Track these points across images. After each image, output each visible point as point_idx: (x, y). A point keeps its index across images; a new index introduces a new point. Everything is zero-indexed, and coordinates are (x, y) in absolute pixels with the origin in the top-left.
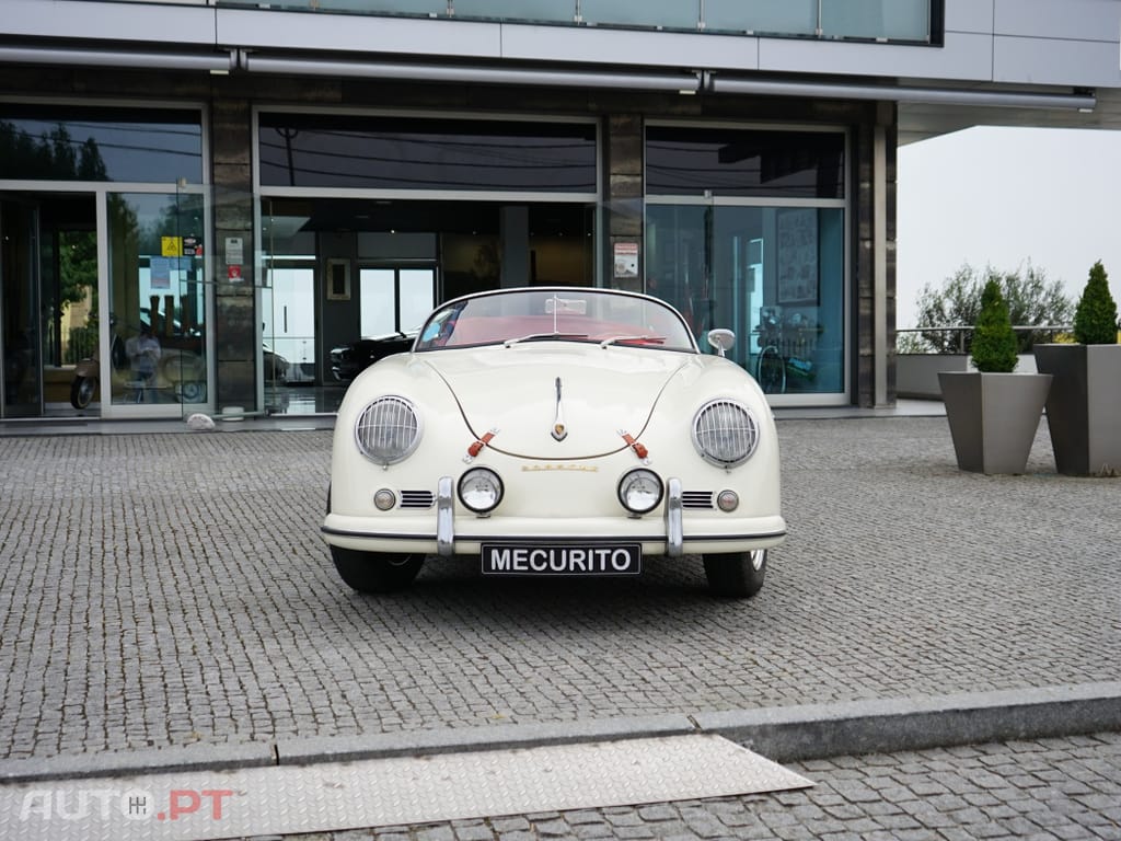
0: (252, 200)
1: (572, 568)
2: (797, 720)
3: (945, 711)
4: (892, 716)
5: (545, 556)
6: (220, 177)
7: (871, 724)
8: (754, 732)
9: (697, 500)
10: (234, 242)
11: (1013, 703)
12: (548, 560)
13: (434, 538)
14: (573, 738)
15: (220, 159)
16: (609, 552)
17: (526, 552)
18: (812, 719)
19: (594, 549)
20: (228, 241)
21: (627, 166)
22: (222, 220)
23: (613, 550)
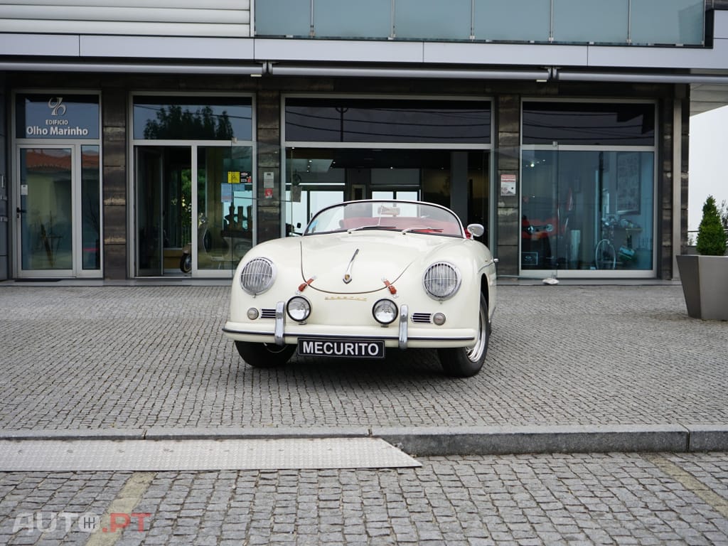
0: (280, 150)
1: (346, 353)
2: (427, 434)
3: (516, 434)
4: (484, 435)
5: (332, 346)
6: (262, 136)
7: (471, 438)
8: (403, 438)
9: (421, 318)
10: (269, 174)
11: (558, 432)
12: (333, 348)
13: (273, 335)
14: (301, 435)
15: (262, 126)
16: (366, 345)
17: (321, 343)
18: (436, 433)
19: (358, 343)
20: (265, 174)
21: (510, 127)
22: (263, 162)
23: (369, 344)
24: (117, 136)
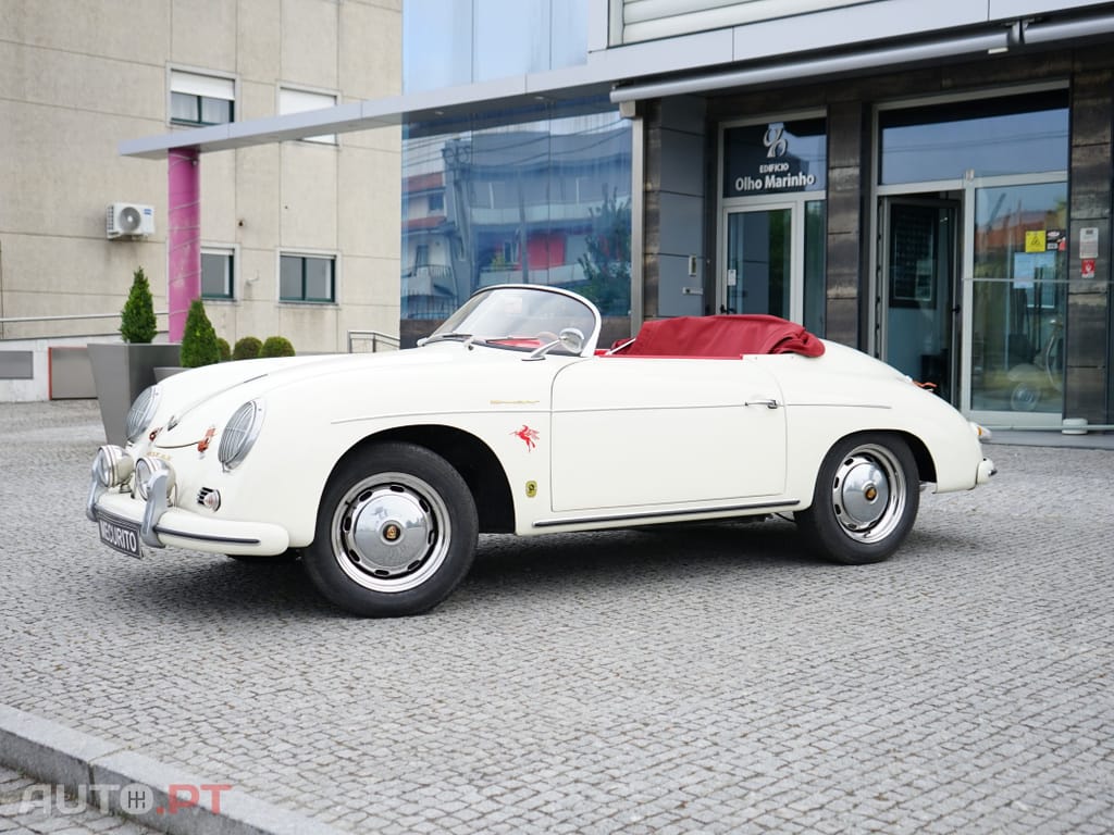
5: (111, 530)
6: (1079, 160)
10: (1089, 232)
12: (112, 534)
15: (1078, 140)
17: (107, 525)
19: (124, 530)
20: (1083, 231)
22: (1078, 209)
23: (130, 532)
24: (847, 181)
